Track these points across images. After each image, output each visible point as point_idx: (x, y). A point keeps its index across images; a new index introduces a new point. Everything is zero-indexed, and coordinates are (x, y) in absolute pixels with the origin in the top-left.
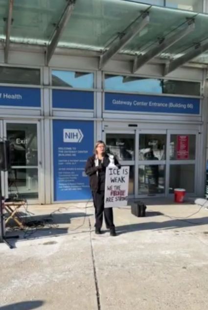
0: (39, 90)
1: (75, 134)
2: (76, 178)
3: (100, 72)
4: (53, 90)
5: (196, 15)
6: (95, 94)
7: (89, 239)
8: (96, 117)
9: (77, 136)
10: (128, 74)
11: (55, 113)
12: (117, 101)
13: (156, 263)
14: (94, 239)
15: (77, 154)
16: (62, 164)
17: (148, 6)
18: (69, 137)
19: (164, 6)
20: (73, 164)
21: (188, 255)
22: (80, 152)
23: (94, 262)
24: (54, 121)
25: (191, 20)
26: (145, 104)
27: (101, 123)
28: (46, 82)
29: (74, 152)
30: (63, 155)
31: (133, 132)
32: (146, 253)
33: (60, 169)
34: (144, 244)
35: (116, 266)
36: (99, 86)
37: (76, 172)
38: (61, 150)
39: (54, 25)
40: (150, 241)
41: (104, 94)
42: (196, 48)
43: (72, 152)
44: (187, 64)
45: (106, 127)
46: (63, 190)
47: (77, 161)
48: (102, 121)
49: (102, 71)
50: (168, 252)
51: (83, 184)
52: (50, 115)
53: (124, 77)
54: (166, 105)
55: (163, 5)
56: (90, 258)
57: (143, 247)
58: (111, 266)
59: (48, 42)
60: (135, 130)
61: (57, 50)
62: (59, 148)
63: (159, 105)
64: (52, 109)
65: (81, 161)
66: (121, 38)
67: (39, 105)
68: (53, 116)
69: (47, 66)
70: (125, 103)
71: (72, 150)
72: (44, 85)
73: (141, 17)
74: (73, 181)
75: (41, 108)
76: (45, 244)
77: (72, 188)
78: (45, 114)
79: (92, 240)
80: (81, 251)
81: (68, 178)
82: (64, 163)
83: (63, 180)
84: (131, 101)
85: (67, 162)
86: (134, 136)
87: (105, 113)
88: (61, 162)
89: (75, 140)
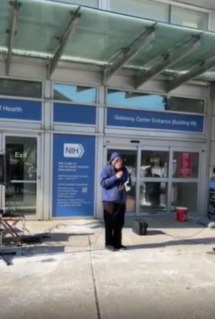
0: (40, 103)
1: (76, 149)
2: (75, 194)
3: (103, 87)
4: (55, 104)
5: (201, 33)
6: (97, 108)
7: (89, 257)
8: (98, 132)
9: (78, 150)
10: (131, 89)
11: (56, 127)
12: (120, 117)
13: (159, 283)
14: (94, 257)
15: (77, 169)
16: (62, 179)
17: (154, 22)
18: (70, 152)
19: (169, 23)
20: (73, 179)
21: (191, 276)
22: (80, 167)
23: (94, 280)
24: (55, 135)
25: (197, 37)
26: (148, 120)
27: (102, 138)
28: (48, 96)
29: (74, 167)
30: (63, 170)
31: (135, 149)
32: (147, 272)
33: (59, 184)
34: (145, 263)
35: (117, 285)
36: (101, 100)
37: (76, 188)
38: (61, 165)
39: (58, 38)
40: (152, 261)
41: (106, 109)
42: (201, 65)
43: (73, 167)
44: (191, 81)
45: (107, 143)
46: (61, 206)
47: (77, 176)
48: (104, 137)
49: (105, 86)
50: (171, 272)
51: (83, 200)
52: (50, 129)
53: (127, 93)
54: (169, 122)
55: (167, 21)
56: (90, 277)
57: (144, 266)
58: (113, 285)
59: (51, 56)
60: (137, 147)
61: (60, 63)
62: (59, 163)
63: (163, 122)
64: (52, 122)
65: (81, 176)
66: (125, 54)
67: (40, 119)
68: (54, 130)
69: (48, 79)
70: (128, 119)
71: (73, 165)
72: (45, 98)
73: (147, 33)
74: (72, 196)
75: (42, 122)
76: (43, 261)
77: (71, 204)
78: (46, 127)
79: (92, 258)
80: (81, 269)
81: (67, 194)
82: (64, 178)
83: (62, 196)
84: (134, 116)
85: (67, 177)
86: (136, 152)
87: (107, 128)
88: (60, 177)
89: (76, 155)
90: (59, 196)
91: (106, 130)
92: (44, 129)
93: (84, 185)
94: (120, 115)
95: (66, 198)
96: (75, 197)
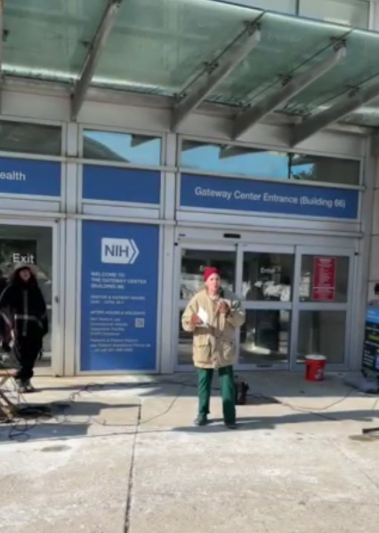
0: (58, 164)
1: (124, 248)
2: (123, 329)
3: (174, 136)
4: (85, 166)
5: (348, 33)
6: (162, 175)
7: (132, 442)
8: (164, 218)
9: (127, 251)
10: (224, 139)
11: (86, 209)
12: (204, 190)
13: (249, 492)
14: (140, 443)
15: (126, 285)
16: (97, 302)
17: (260, 12)
18: (112, 254)
20: (118, 303)
21: (313, 479)
22: (132, 281)
23: (130, 486)
24: (84, 222)
25: (340, 41)
26: (256, 197)
27: (172, 228)
28: (72, 151)
29: (121, 281)
30: (100, 286)
31: (231, 248)
32: (232, 473)
33: (92, 312)
34: (233, 456)
35: (171, 495)
36: (171, 161)
37: (124, 319)
38: (96, 277)
39: (85, 43)
40: (245, 451)
41: (179, 176)
42: (351, 95)
43: (118, 281)
44: (333, 126)
45: (182, 238)
46: (97, 350)
47: (126, 298)
48: (175, 226)
49: (178, 134)
50: (277, 472)
51: (136, 340)
52: (77, 212)
53: (222, 147)
54: (295, 200)
56: (125, 480)
57: (229, 461)
58: (163, 495)
59: (76, 77)
60: (237, 245)
61: (91, 92)
62: (93, 274)
63: (282, 199)
64: (81, 200)
65: (133, 298)
67: (58, 194)
68: (82, 213)
69: (73, 120)
70: (218, 194)
71: (118, 277)
72: (67, 156)
73: (247, 32)
74: (118, 334)
75: (62, 198)
76: (46, 450)
77: (115, 348)
78: (68, 209)
79: (137, 446)
80: (111, 466)
81: (108, 329)
82: (102, 300)
83: (98, 334)
84: (231, 190)
85: (108, 299)
86: (234, 254)
87: (180, 210)
88: (95, 299)
89: (123, 260)
90: (92, 334)
91: (178, 213)
92: (66, 212)
93: (139, 313)
94: (204, 187)
95: (106, 337)
96: (123, 335)
